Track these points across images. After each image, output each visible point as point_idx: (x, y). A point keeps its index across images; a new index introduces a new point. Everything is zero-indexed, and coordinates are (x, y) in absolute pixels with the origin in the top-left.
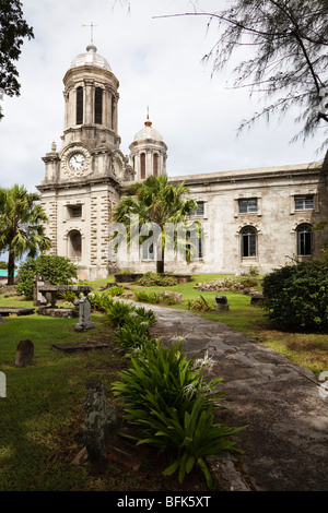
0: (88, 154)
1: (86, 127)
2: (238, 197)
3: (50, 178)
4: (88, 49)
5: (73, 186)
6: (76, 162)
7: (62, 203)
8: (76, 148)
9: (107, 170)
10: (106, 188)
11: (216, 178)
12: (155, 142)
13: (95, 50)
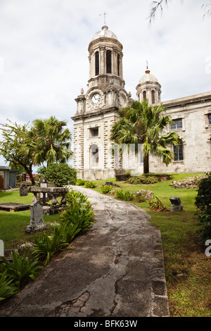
0: (102, 93)
1: (101, 76)
2: (207, 112)
3: (79, 112)
4: (103, 28)
5: (93, 115)
6: (95, 99)
7: (87, 127)
8: (95, 91)
9: (114, 103)
10: (113, 114)
11: (190, 100)
12: (152, 83)
13: (107, 28)
